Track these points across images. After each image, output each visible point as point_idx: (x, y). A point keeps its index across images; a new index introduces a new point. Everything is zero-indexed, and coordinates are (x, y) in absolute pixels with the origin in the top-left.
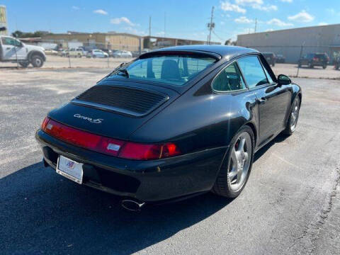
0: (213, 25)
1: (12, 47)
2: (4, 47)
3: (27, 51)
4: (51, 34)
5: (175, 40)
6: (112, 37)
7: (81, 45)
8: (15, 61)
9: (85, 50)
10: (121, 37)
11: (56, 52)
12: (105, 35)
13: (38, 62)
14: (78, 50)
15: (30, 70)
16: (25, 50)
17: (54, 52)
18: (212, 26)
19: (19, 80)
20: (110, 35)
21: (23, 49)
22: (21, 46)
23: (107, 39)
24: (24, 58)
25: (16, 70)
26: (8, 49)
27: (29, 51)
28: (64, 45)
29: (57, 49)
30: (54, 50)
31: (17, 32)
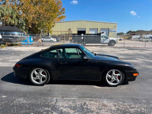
2: (102, 39)
13: (113, 44)
21: (108, 39)
24: (108, 43)
27: (110, 40)
31: (130, 31)
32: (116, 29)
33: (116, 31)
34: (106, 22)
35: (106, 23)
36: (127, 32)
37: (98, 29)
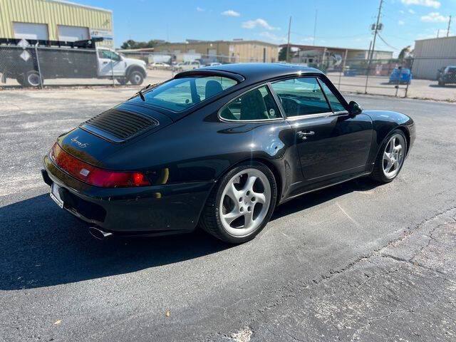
0: (379, 27)
1: (109, 60)
2: (101, 60)
3: (126, 66)
4: (167, 44)
5: (322, 48)
6: (238, 46)
7: (199, 57)
8: (111, 78)
9: (202, 64)
10: (250, 46)
11: (169, 66)
12: (228, 43)
13: (138, 79)
14: (193, 63)
15: (127, 88)
16: (124, 65)
17: (166, 65)
18: (377, 28)
19: (107, 100)
20: (235, 43)
21: (121, 63)
22: (119, 59)
23: (231, 49)
24: (122, 74)
25: (111, 89)
26: (105, 63)
27: (128, 66)
28: (179, 57)
29: (170, 63)
30: (167, 63)
31: (129, 42)
32: (110, 31)
33: (111, 39)
34: (73, 3)
35: (76, 6)
36: (122, 45)
37: (47, 25)
